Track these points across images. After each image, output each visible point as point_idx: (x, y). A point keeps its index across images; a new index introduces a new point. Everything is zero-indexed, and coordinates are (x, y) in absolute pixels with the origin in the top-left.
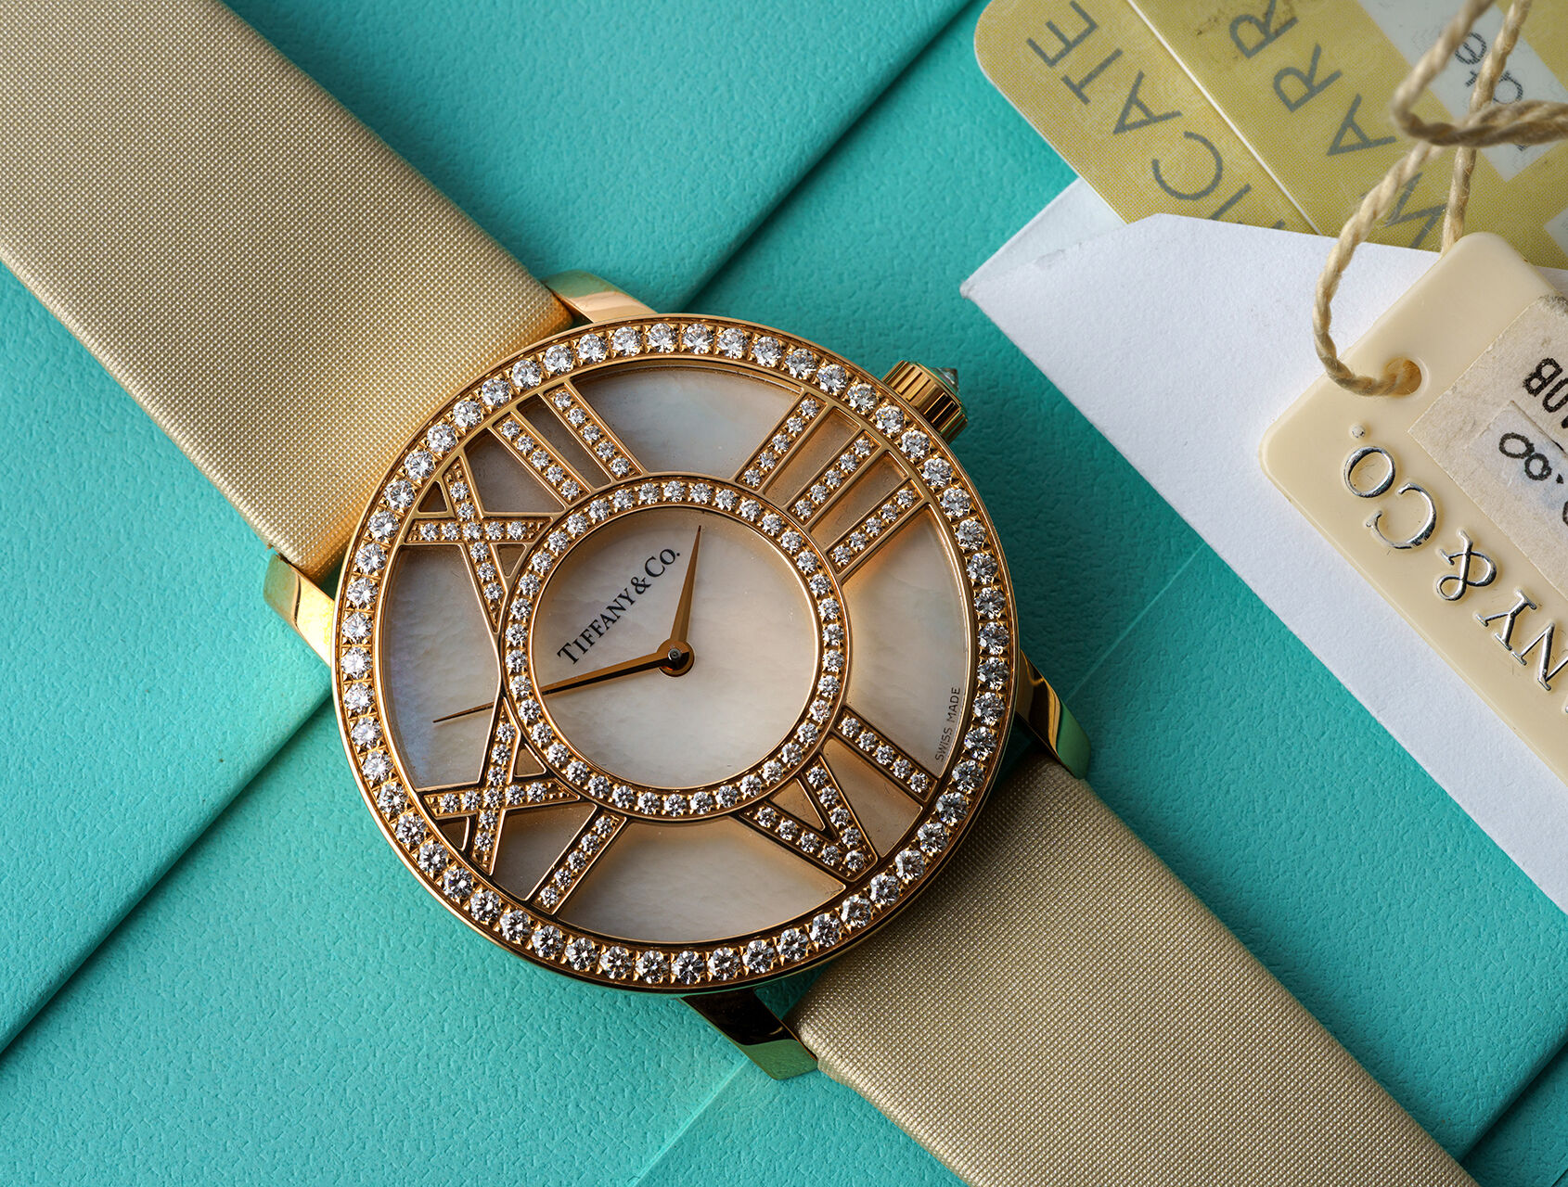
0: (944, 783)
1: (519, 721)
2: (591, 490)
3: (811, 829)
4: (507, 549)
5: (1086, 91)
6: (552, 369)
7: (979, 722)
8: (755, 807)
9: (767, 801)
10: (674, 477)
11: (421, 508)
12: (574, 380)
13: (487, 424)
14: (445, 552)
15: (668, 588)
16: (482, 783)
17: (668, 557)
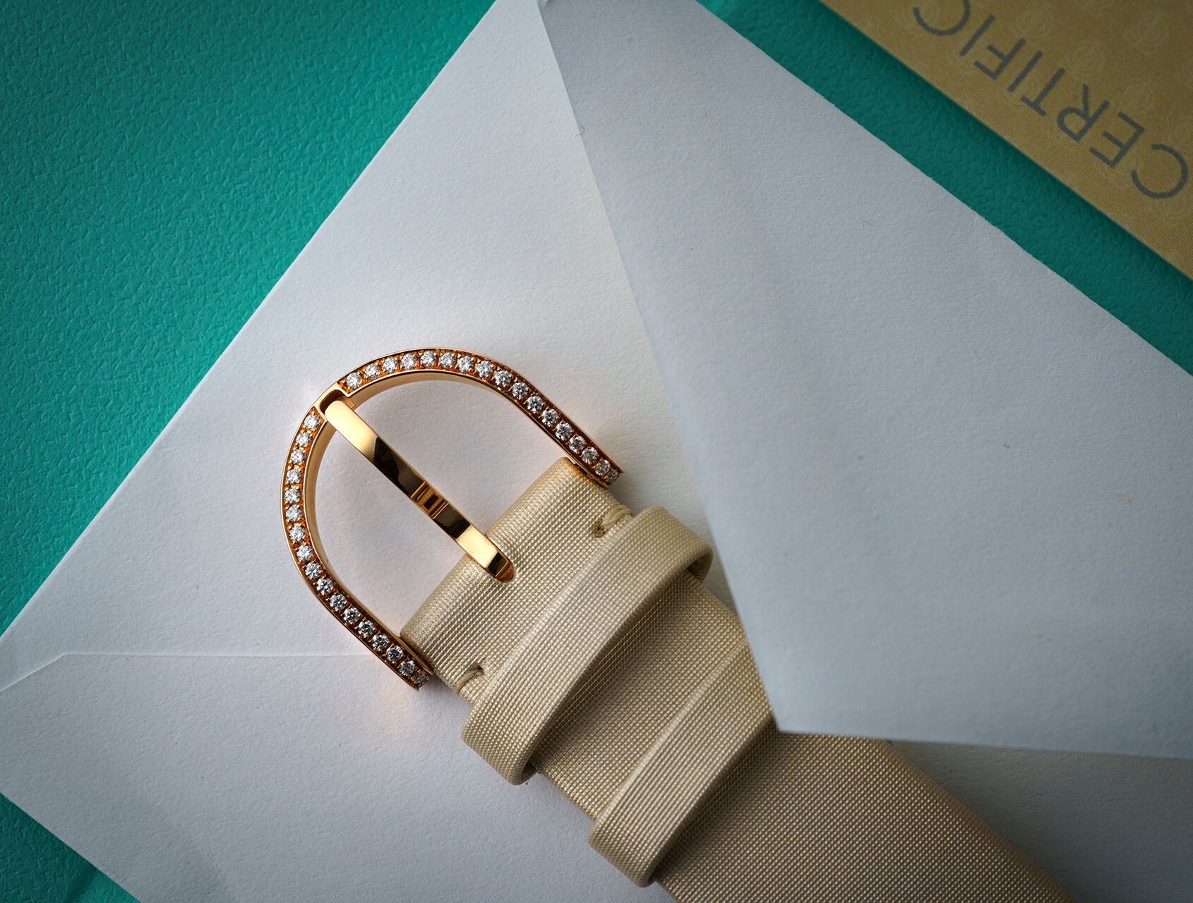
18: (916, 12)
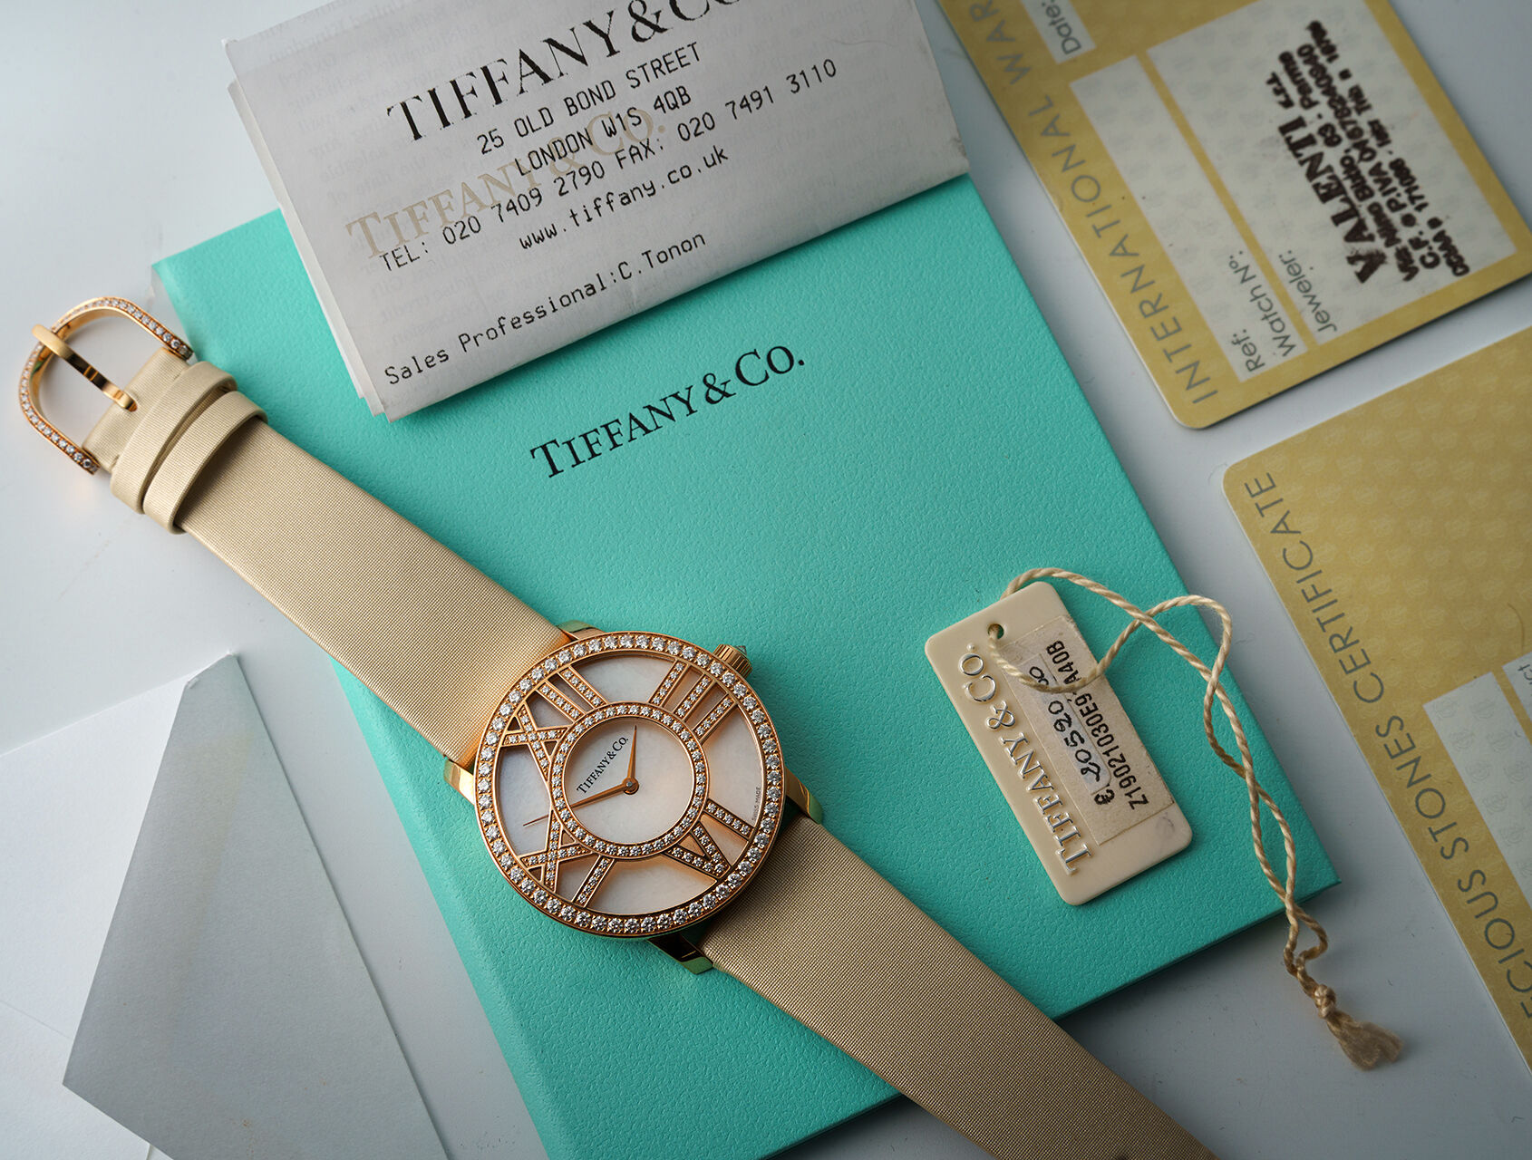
0: (758, 830)
1: (561, 820)
2: (585, 713)
3: (698, 856)
4: (550, 745)
5: (1264, 512)
6: (562, 662)
7: (770, 800)
8: (672, 849)
9: (676, 846)
10: (621, 704)
11: (509, 729)
12: (573, 665)
13: (535, 689)
14: (522, 749)
15: (624, 756)
16: (547, 851)
17: (623, 741)
18: (1285, 550)
